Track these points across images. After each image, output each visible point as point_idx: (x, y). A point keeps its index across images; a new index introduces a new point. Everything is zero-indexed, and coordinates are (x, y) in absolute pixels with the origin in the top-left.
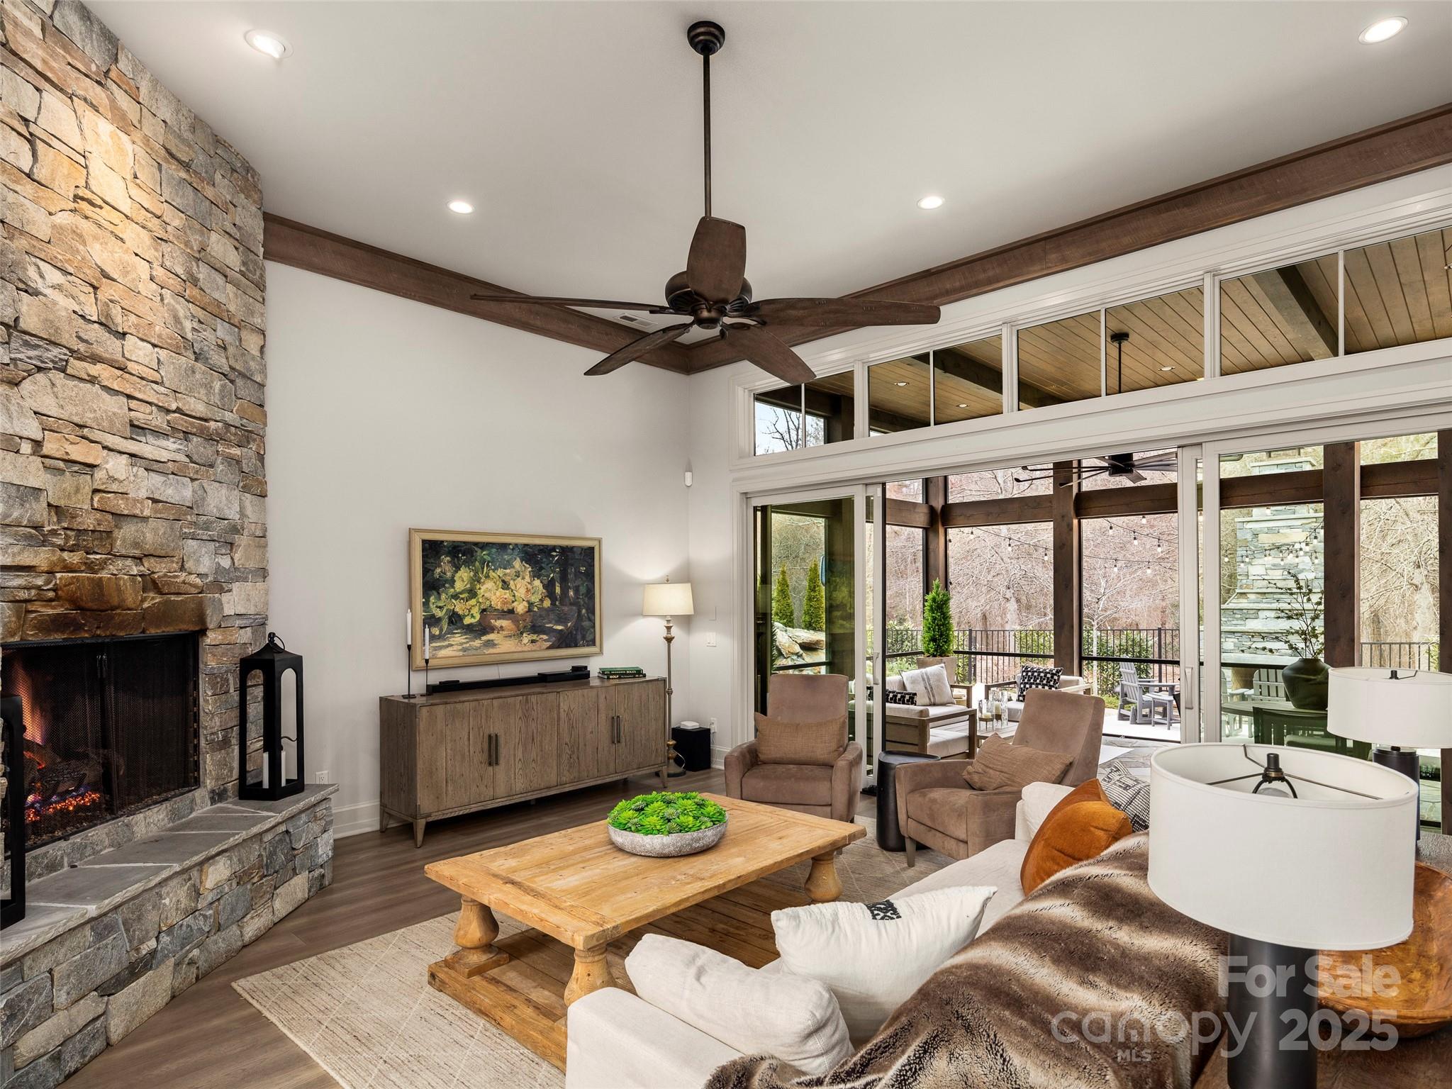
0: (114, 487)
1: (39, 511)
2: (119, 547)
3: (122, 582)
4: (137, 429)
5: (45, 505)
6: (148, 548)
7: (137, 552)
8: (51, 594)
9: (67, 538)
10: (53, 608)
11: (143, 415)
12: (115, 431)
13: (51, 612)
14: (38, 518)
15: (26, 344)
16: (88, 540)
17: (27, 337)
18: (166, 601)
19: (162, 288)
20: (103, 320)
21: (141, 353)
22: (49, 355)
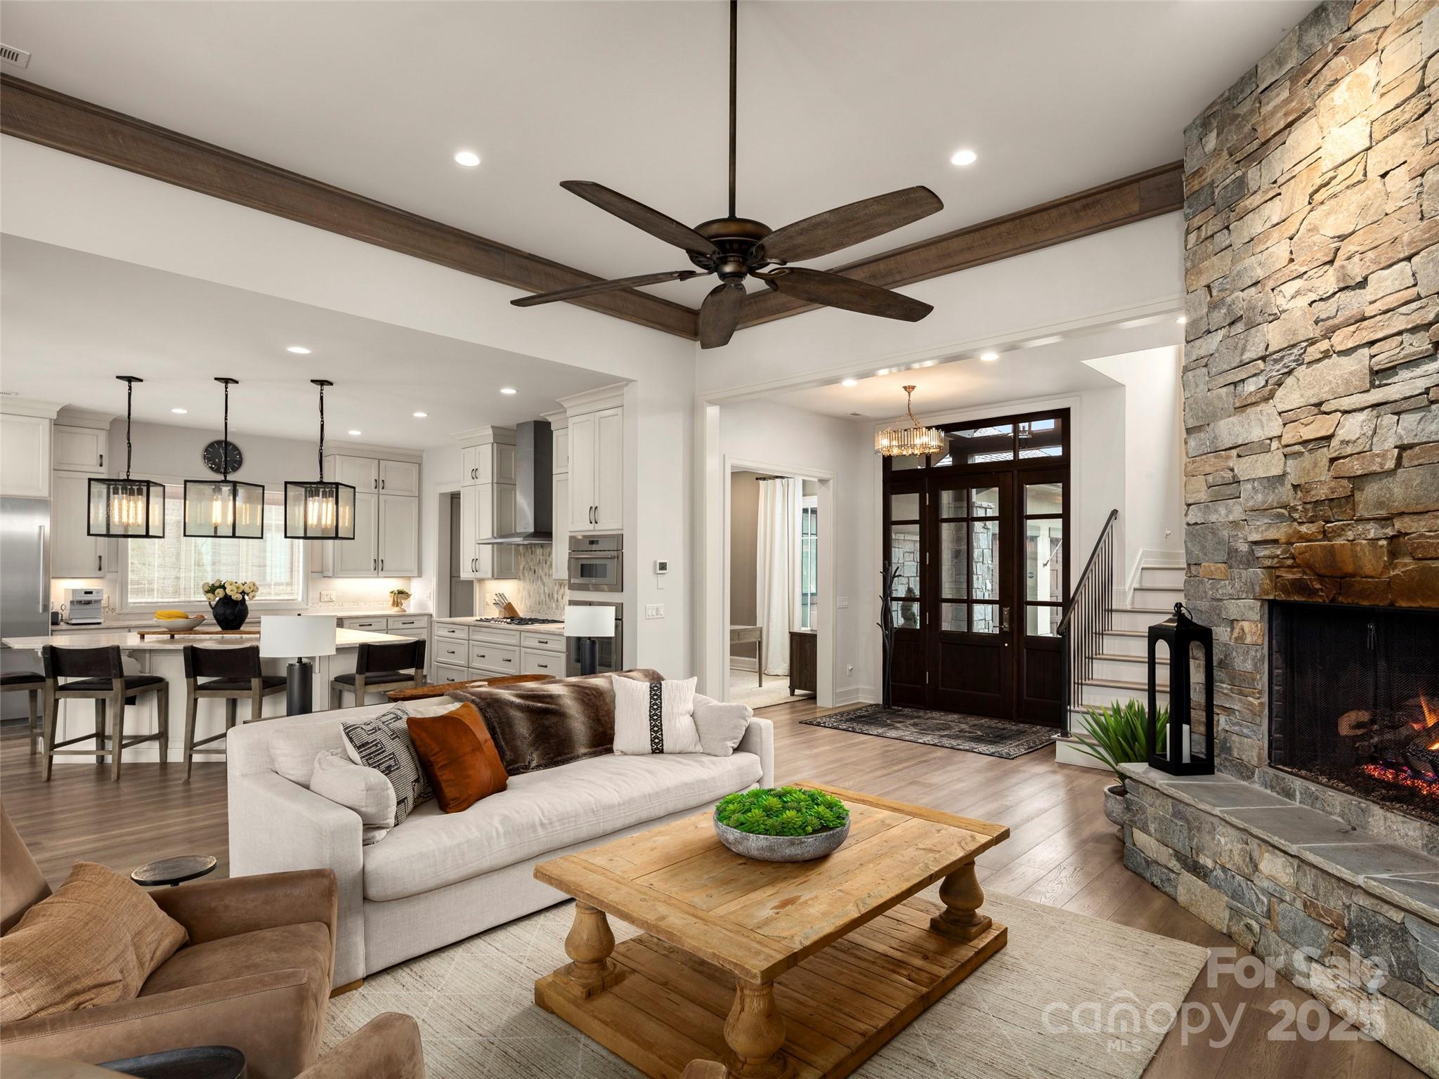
0: (1349, 450)
1: (1285, 493)
2: (1362, 511)
3: (1358, 548)
4: (1379, 375)
5: (1289, 486)
6: (1398, 505)
7: (1383, 513)
8: (1290, 562)
9: (1305, 511)
10: (1294, 574)
11: (1386, 354)
12: (1352, 390)
13: (1291, 576)
14: (1284, 499)
15: (1276, 361)
16: (1325, 510)
17: (1274, 357)
18: (1423, 568)
19: (1422, 175)
20: (1342, 285)
21: (1388, 283)
22: (1293, 358)
